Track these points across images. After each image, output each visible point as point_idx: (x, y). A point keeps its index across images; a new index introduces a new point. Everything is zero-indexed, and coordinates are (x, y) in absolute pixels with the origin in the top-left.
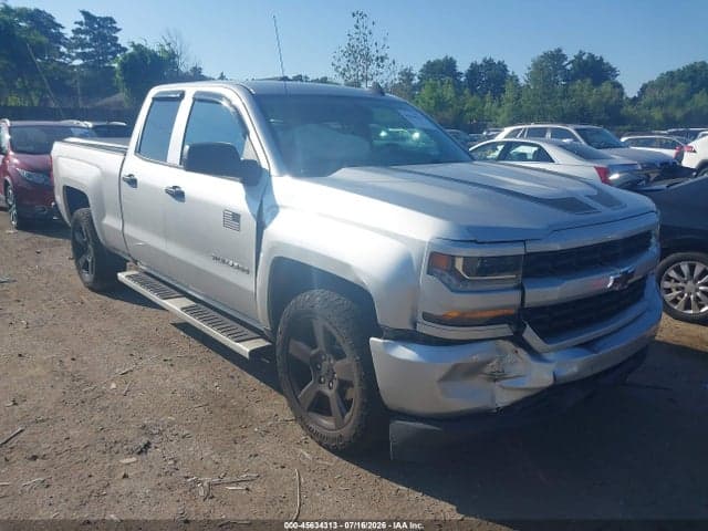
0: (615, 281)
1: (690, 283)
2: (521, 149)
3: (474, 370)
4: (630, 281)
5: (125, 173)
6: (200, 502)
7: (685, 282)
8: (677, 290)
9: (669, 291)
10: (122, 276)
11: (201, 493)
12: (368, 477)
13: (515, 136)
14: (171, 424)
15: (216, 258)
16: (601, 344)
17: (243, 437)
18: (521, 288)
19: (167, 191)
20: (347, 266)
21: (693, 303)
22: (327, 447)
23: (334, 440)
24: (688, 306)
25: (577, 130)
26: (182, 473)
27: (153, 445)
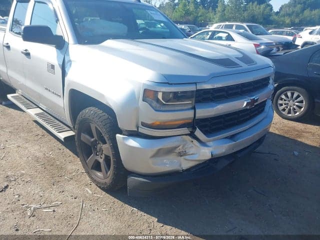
0: (248, 104)
1: (291, 101)
2: (220, 35)
3: (170, 151)
4: (255, 104)
5: (5, 42)
6: (27, 219)
7: (289, 101)
8: (285, 104)
9: (281, 105)
10: (9, 96)
11: (29, 214)
12: (118, 203)
13: (218, 28)
14: (22, 175)
15: (46, 89)
16: (238, 136)
17: (59, 182)
18: (194, 108)
19: (22, 53)
20: (102, 96)
21: (292, 111)
22: (100, 187)
23: (103, 184)
24: (289, 113)
25: (247, 26)
26: (21, 202)
27: (10, 187)
